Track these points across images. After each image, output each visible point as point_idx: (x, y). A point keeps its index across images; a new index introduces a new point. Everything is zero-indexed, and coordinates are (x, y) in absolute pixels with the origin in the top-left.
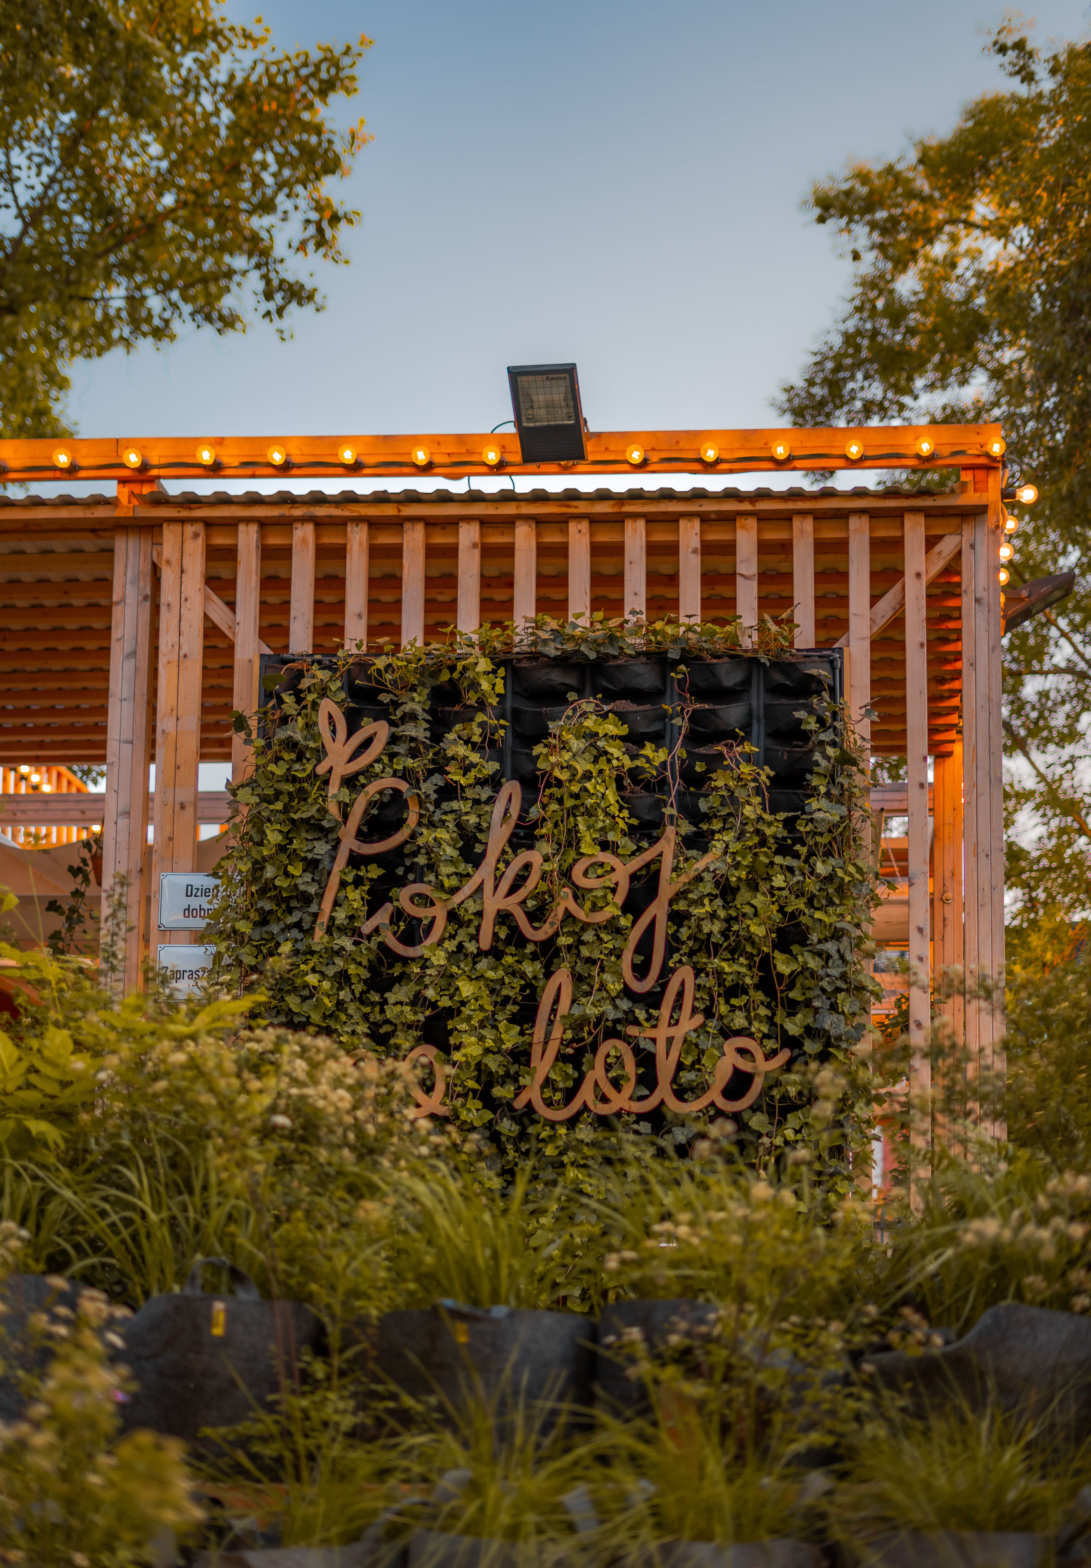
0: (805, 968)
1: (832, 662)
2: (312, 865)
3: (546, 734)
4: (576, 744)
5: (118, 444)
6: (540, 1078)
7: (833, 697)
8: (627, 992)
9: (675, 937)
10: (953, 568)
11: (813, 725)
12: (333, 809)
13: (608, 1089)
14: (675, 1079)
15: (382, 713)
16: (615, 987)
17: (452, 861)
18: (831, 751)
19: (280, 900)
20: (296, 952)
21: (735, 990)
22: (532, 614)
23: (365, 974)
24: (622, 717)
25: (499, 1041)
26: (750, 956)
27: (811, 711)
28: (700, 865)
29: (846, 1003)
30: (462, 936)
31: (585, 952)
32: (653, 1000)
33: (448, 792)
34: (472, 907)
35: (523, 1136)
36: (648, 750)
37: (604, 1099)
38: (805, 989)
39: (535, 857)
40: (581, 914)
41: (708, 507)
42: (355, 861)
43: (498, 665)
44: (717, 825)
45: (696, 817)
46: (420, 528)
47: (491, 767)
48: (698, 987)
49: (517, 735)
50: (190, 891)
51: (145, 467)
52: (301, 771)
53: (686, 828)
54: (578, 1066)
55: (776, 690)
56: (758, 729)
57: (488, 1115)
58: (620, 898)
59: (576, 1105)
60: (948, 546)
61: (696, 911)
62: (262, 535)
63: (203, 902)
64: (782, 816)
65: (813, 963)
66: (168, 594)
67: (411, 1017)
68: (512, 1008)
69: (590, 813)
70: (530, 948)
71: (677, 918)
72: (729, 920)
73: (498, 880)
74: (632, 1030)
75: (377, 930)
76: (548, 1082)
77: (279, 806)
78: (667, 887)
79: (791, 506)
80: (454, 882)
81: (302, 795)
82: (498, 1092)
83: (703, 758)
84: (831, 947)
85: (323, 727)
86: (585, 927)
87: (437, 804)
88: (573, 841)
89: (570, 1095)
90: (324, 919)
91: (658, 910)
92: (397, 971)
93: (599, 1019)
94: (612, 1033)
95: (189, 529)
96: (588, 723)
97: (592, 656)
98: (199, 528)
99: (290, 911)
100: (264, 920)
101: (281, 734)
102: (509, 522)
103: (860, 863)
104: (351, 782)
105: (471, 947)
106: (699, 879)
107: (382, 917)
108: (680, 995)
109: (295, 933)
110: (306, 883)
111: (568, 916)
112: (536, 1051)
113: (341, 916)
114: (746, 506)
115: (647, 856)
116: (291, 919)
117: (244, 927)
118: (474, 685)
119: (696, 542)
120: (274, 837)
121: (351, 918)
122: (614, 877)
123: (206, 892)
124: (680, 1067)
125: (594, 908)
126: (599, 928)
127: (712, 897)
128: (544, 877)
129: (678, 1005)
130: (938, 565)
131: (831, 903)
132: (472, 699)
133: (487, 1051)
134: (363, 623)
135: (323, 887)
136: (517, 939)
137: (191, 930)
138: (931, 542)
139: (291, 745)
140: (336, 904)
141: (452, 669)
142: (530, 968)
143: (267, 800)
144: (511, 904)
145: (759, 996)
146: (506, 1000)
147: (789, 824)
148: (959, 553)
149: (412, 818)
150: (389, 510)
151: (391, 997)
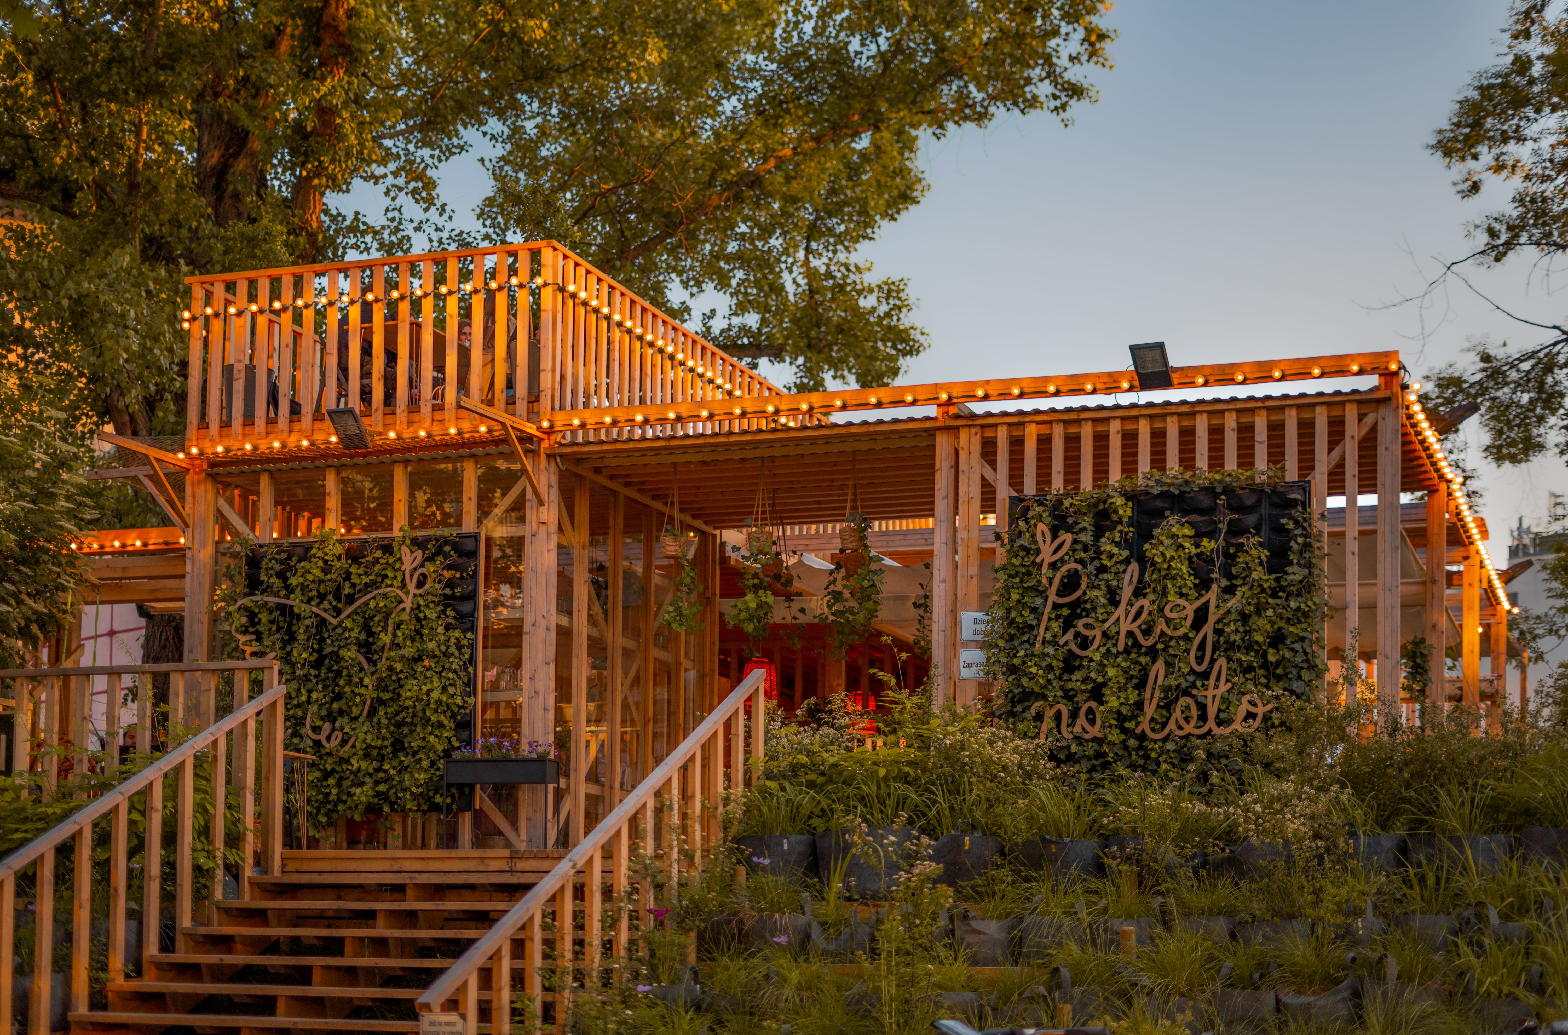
0: (1283, 657)
1: (1304, 489)
2: (1034, 610)
3: (1152, 537)
4: (1167, 542)
5: (937, 387)
6: (1148, 717)
7: (1304, 508)
8: (1192, 671)
9: (1218, 641)
10: (1374, 430)
11: (1291, 526)
12: (1045, 581)
13: (1182, 723)
14: (1217, 717)
15: (1069, 529)
16: (1186, 670)
17: (1104, 606)
18: (1300, 540)
19: (1018, 629)
20: (1027, 655)
21: (1249, 669)
22: (1148, 469)
23: (1061, 665)
24: (1192, 524)
25: (1127, 699)
26: (1256, 652)
27: (1291, 518)
28: (1229, 605)
29: (1306, 675)
30: (1109, 645)
31: (1171, 651)
32: (1206, 675)
33: (1103, 569)
34: (1114, 630)
35: (1140, 747)
36: (1205, 542)
37: (1180, 728)
38: (1285, 668)
39: (1145, 602)
40: (1169, 632)
41: (1239, 406)
42: (1056, 606)
43: (1127, 499)
44: (1239, 582)
45: (1229, 576)
46: (1090, 423)
47: (1125, 553)
48: (1229, 669)
49: (1139, 535)
50: (976, 621)
51: (950, 398)
52: (1028, 561)
53: (1224, 583)
54: (1168, 711)
55: (1274, 505)
56: (1265, 528)
57: (1123, 737)
58: (1188, 623)
59: (1166, 731)
60: (1369, 420)
61: (1227, 630)
62: (1009, 431)
63: (983, 627)
64: (1273, 576)
65: (1288, 655)
66: (962, 466)
67: (1083, 687)
68: (1135, 681)
69: (1173, 578)
70: (1143, 650)
71: (1218, 632)
72: (1246, 632)
73: (1127, 614)
74: (1194, 692)
75: (1066, 643)
76: (1152, 720)
77: (1017, 580)
78: (1213, 616)
79: (1283, 403)
80: (1105, 616)
81: (1029, 574)
82: (1127, 725)
83: (1234, 545)
84: (1297, 646)
85: (1039, 537)
86: (1171, 638)
87: (1096, 576)
88: (1165, 593)
89: (1164, 725)
90: (1040, 638)
91: (1208, 629)
92: (1077, 663)
93: (1178, 686)
94: (1187, 693)
95: (973, 430)
96: (1174, 530)
97: (1177, 492)
98: (978, 429)
99: (1024, 634)
100: (1011, 638)
101: (1019, 543)
102: (1136, 418)
103: (1315, 599)
104: (1053, 566)
105: (1114, 650)
106: (1229, 612)
107: (1069, 636)
108: (1220, 672)
109: (1026, 646)
110: (1031, 620)
111: (1163, 633)
112: (1147, 703)
113: (1048, 636)
114: (1260, 404)
115: (1203, 600)
116: (1025, 638)
117: (1001, 643)
118: (1116, 511)
119: (1234, 425)
120: (1015, 596)
121: (1054, 636)
122: (1185, 612)
123: (983, 622)
124: (1219, 710)
125: (1176, 629)
126: (1178, 638)
127: (1235, 621)
128: (1150, 613)
129: (1218, 678)
130: (1365, 430)
131: (1299, 622)
132: (1115, 518)
133: (1122, 704)
134: (1062, 476)
135: (1040, 620)
136: (1137, 644)
137: (977, 642)
138: (1361, 417)
139: (1023, 548)
140: (1047, 629)
141: (1105, 502)
142: (1143, 660)
143: (1012, 576)
144: (1134, 627)
145: (1261, 672)
146: (1132, 677)
147: (1277, 580)
148: (1376, 423)
149: (1084, 586)
150: (1073, 416)
151: (1074, 677)
